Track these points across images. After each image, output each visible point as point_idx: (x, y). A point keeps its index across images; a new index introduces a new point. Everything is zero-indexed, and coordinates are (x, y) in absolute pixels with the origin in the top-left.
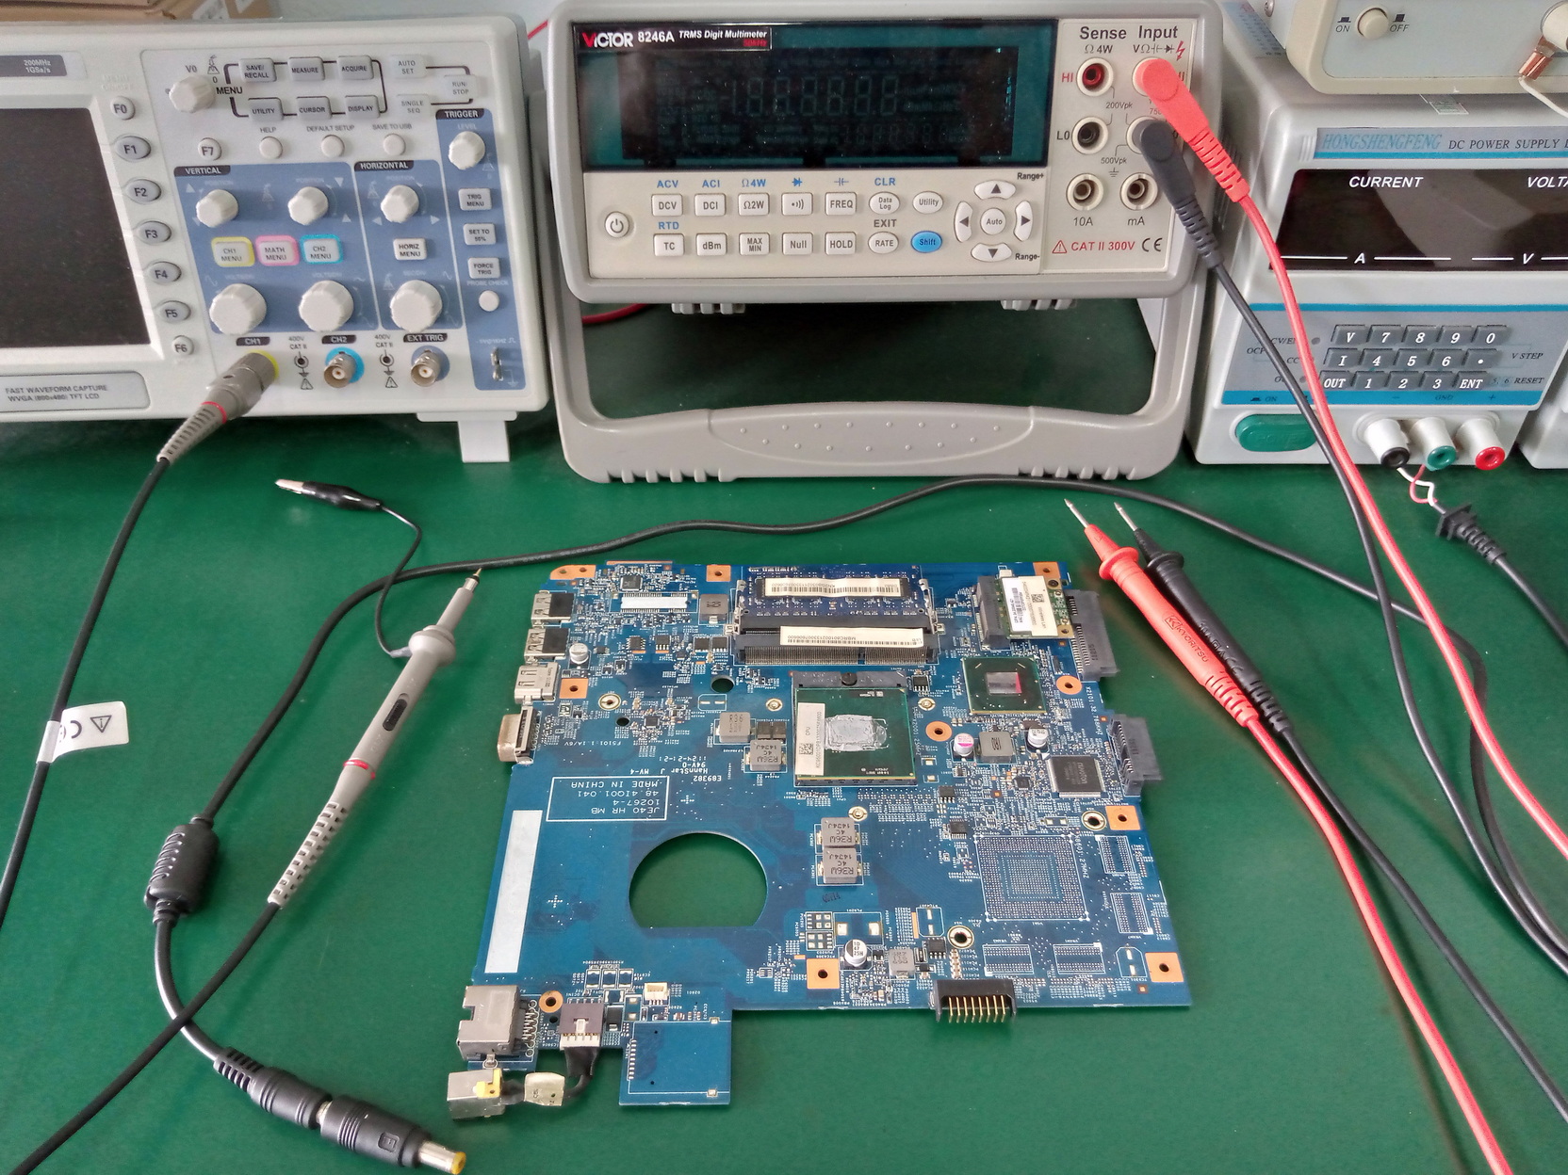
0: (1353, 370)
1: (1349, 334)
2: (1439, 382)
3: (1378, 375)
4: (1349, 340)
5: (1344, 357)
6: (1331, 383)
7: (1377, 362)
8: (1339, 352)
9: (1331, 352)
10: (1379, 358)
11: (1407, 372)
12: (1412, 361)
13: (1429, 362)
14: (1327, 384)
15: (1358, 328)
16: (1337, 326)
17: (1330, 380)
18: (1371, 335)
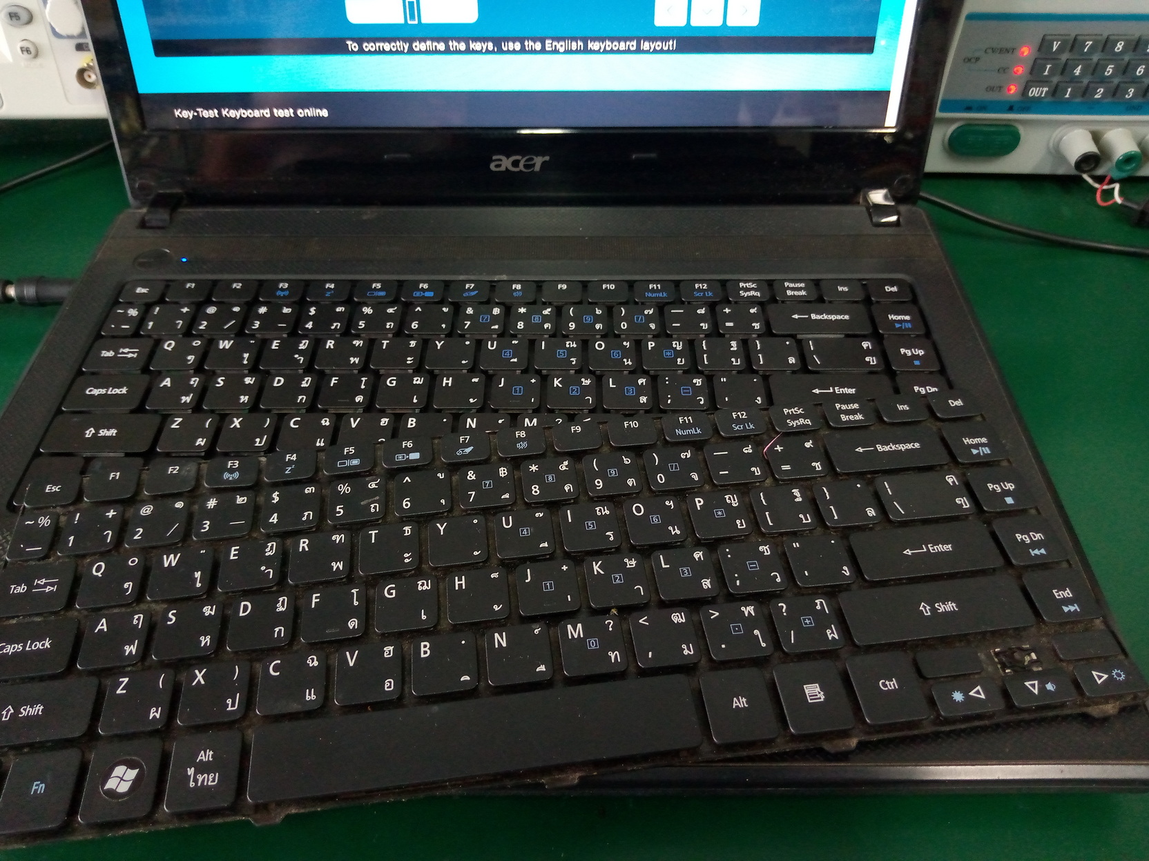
0: (1055, 80)
1: (1055, 43)
2: (1132, 91)
3: (1078, 85)
4: (1054, 49)
5: (1048, 66)
6: (1034, 92)
7: (1078, 71)
8: (1045, 61)
9: (1038, 62)
10: (1080, 67)
11: (1103, 81)
12: (1110, 70)
13: (1124, 72)
14: (1032, 93)
15: (1064, 37)
16: (1044, 36)
17: (1034, 89)
18: (1074, 44)
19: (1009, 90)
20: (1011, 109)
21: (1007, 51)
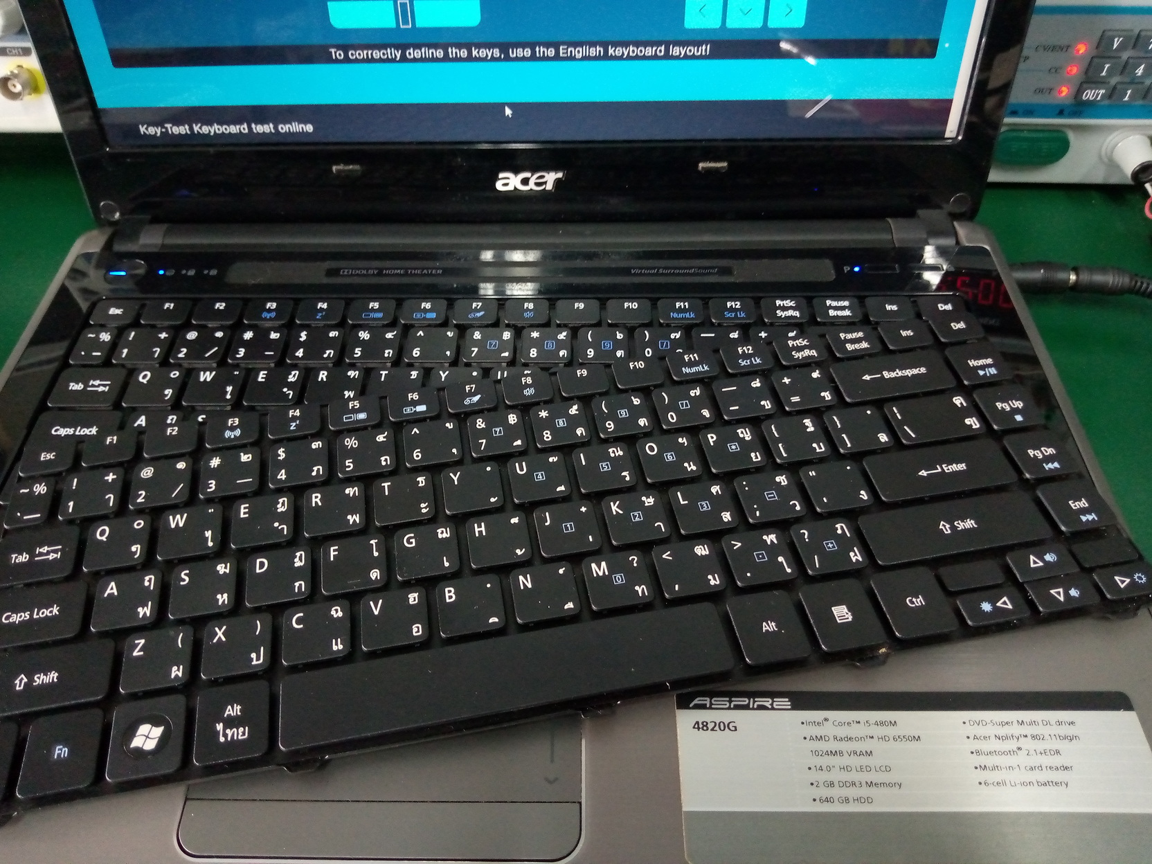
0: (1114, 81)
1: (1116, 40)
3: (1140, 86)
4: (1115, 46)
5: (1107, 66)
6: (1089, 95)
7: (1140, 71)
8: (1103, 60)
9: (1096, 60)
10: (1143, 66)
14: (1086, 97)
15: (1125, 33)
16: (1104, 32)
17: (1089, 91)
18: (1137, 41)
19: (1060, 92)
20: (1061, 113)
21: (1061, 48)
